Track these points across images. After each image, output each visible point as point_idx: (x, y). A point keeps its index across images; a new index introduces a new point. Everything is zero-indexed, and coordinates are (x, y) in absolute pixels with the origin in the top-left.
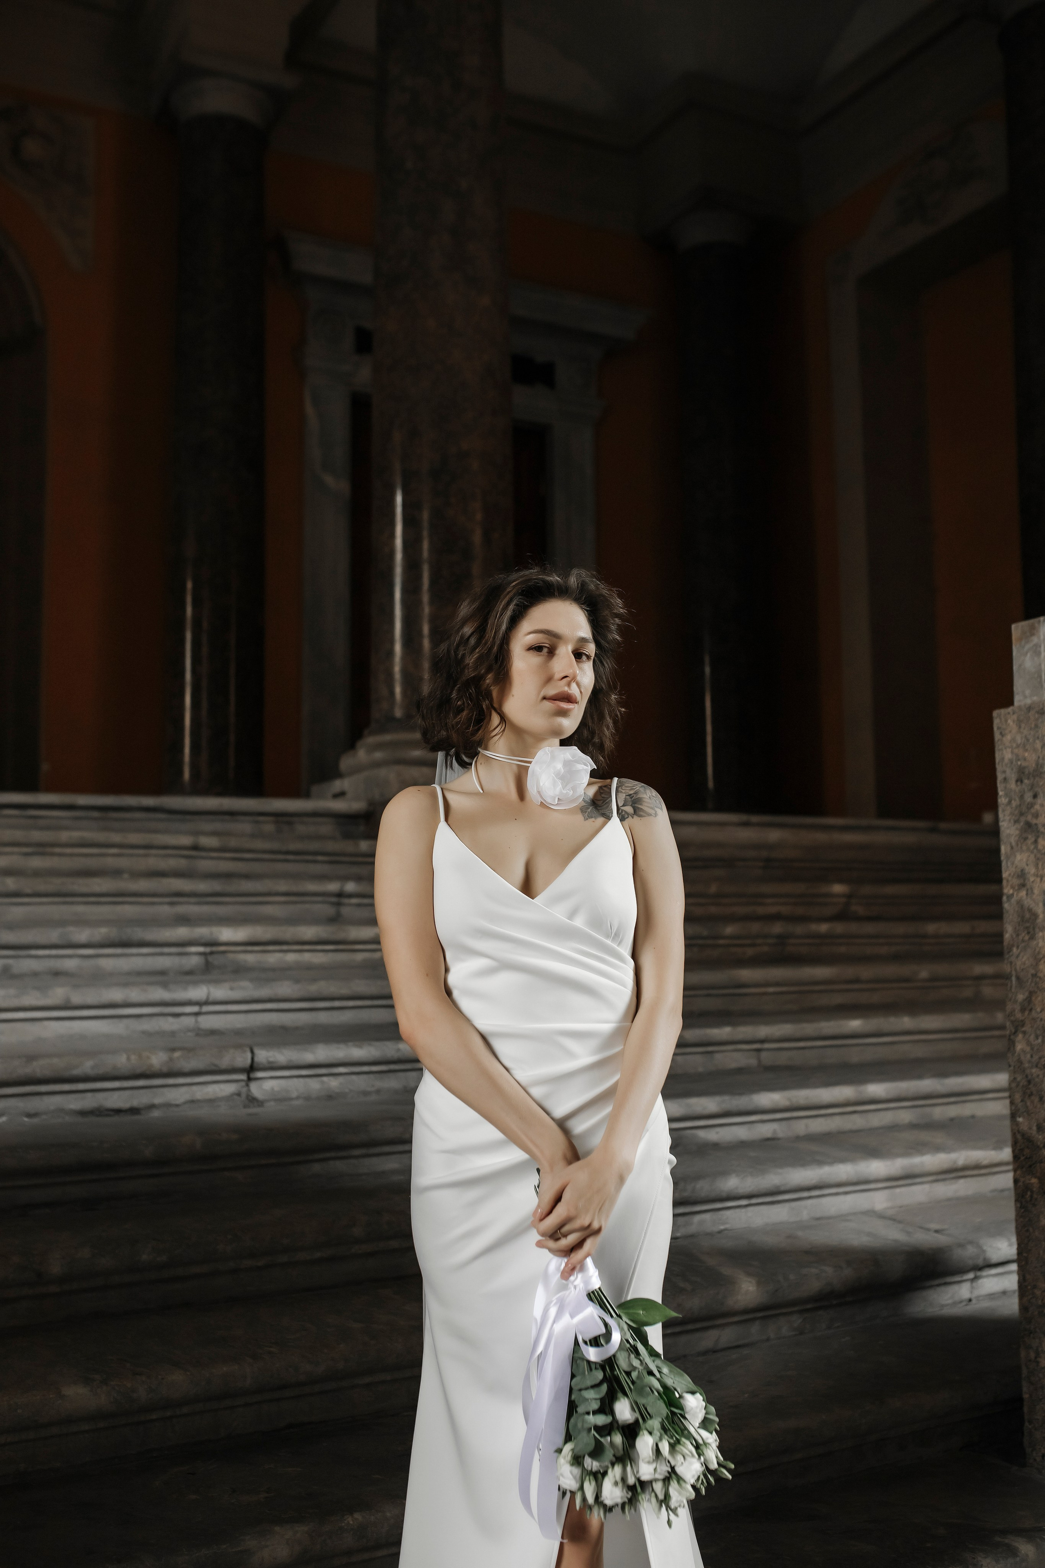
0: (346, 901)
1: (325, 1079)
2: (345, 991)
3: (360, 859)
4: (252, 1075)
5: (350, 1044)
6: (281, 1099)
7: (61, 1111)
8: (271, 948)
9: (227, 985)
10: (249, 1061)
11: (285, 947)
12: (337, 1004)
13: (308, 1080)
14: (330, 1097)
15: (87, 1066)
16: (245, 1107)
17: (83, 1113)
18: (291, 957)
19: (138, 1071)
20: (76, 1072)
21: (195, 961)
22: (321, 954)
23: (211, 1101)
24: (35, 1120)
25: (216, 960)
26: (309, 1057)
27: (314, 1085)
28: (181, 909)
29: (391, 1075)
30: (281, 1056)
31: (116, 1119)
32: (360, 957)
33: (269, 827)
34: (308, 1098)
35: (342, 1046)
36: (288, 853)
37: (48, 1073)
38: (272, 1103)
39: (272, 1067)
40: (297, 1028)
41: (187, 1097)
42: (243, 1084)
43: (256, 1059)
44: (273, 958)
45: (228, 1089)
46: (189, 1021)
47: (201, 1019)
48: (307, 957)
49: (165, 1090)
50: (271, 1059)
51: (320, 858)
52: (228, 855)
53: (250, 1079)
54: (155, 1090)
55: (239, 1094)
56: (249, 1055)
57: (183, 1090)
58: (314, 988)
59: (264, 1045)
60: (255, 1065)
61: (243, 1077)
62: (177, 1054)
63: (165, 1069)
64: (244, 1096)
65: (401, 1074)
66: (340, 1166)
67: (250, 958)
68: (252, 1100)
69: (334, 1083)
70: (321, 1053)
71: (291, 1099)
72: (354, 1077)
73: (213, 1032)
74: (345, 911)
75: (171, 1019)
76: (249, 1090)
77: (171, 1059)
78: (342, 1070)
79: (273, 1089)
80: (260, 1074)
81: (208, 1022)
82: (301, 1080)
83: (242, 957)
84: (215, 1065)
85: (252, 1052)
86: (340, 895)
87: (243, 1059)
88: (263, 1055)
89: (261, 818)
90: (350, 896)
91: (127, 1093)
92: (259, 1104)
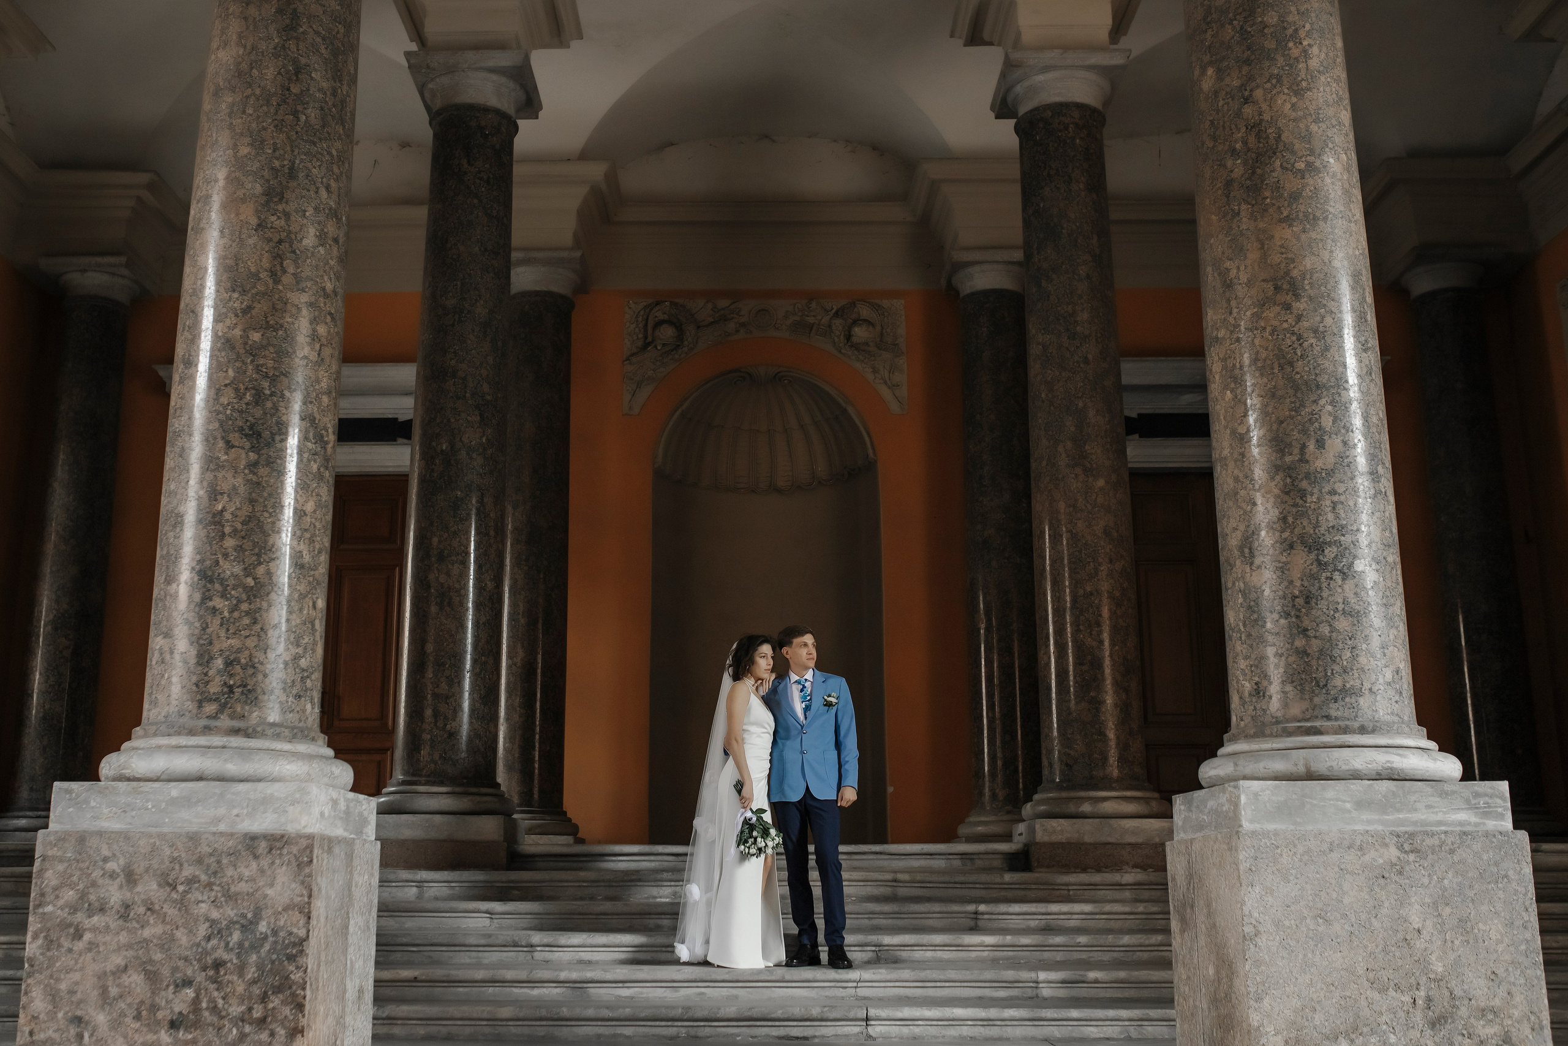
0: (980, 917)
1: (911, 1028)
2: (942, 977)
3: (1006, 886)
4: (869, 1023)
5: (925, 1008)
6: (887, 1037)
7: (768, 1036)
8: (915, 948)
9: (872, 971)
10: (864, 1015)
11: (924, 948)
12: (938, 984)
13: (901, 1028)
14: (914, 1038)
15: (779, 1014)
17: (780, 1038)
18: (929, 954)
19: (804, 1017)
20: (773, 1016)
21: (870, 955)
23: (846, 1036)
24: (755, 1040)
26: (899, 1015)
28: (876, 922)
30: (883, 1013)
31: (796, 1042)
32: (973, 955)
33: (957, 863)
34: (902, 1038)
35: (919, 1009)
36: (955, 883)
37: (759, 1016)
38: (881, 1040)
39: (878, 1019)
40: (914, 998)
41: (833, 1033)
42: (864, 1027)
43: (868, 1014)
45: (856, 1030)
46: (850, 992)
47: (858, 990)
48: (939, 954)
49: (822, 1028)
50: (877, 1015)
51: (978, 886)
52: (916, 885)
53: (867, 1025)
54: (814, 1028)
55: (862, 1033)
56: (864, 1012)
57: (832, 1029)
58: (923, 975)
59: (875, 1007)
60: (869, 1017)
61: (863, 1024)
62: (827, 1009)
63: (819, 1017)
64: (864, 1035)
68: (869, 1037)
69: (916, 1030)
70: (907, 1012)
71: (893, 1038)
72: (928, 1028)
73: (865, 998)
74: (981, 923)
75: (841, 990)
76: (867, 1032)
77: (822, 1012)
78: (920, 1023)
79: (881, 1032)
80: (872, 1023)
81: (862, 992)
82: (897, 1027)
83: (898, 953)
84: (847, 1017)
85: (866, 1010)
86: (976, 913)
87: (862, 1014)
88: (872, 1012)
89: (951, 857)
90: (983, 914)
91: (800, 1029)
92: (874, 1039)
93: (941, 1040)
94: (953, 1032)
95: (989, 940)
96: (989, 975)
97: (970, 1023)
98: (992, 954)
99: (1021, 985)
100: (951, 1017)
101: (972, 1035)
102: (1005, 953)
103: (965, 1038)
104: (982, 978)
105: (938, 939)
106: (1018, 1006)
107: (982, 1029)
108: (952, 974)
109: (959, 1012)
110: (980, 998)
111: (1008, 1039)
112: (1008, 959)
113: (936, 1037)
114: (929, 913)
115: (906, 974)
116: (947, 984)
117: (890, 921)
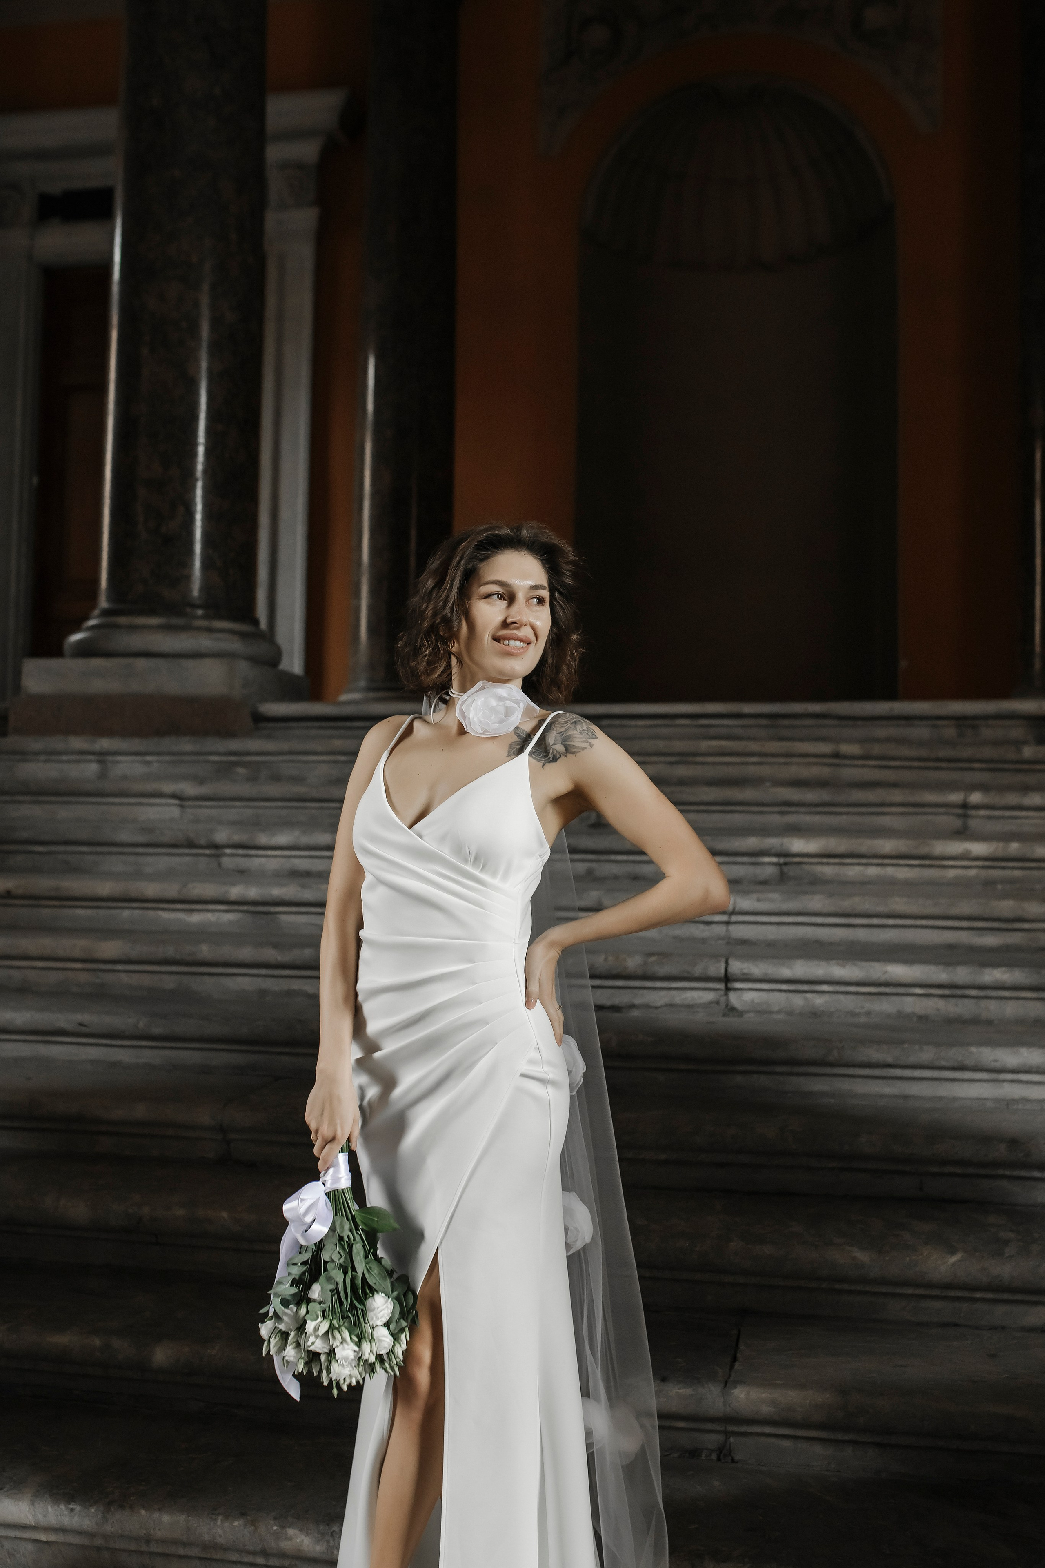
0: (972, 812)
1: (809, 995)
2: (881, 909)
4: (730, 985)
5: (833, 962)
6: (762, 1011)
8: (848, 861)
9: (755, 896)
10: (723, 971)
11: (864, 861)
12: (875, 921)
13: (791, 995)
14: (815, 1014)
16: (724, 1015)
19: (614, 972)
21: (770, 870)
22: (906, 869)
23: (690, 1007)
25: (792, 871)
26: (786, 972)
27: (798, 1001)
29: (883, 997)
30: (756, 969)
34: (790, 1013)
35: (823, 963)
38: (752, 1015)
39: (747, 978)
40: (832, 944)
41: (668, 1001)
42: (722, 993)
43: (729, 970)
44: (853, 872)
45: (709, 996)
46: (720, 930)
47: (732, 928)
48: (890, 871)
49: (645, 992)
50: (745, 971)
53: (728, 989)
54: (635, 991)
55: (717, 1003)
56: (723, 966)
57: (663, 993)
58: (846, 904)
59: (741, 957)
60: (729, 975)
61: (722, 986)
62: (652, 959)
63: (640, 972)
64: (723, 1005)
65: (895, 998)
66: (763, 1081)
67: (828, 871)
68: (731, 1010)
69: (818, 1001)
70: (800, 969)
71: (772, 1012)
72: (841, 997)
74: (971, 823)
75: (702, 927)
76: (728, 1000)
77: (645, 963)
78: (825, 988)
79: (753, 1000)
80: (738, 985)
81: (739, 932)
82: (784, 995)
83: (818, 869)
84: (689, 973)
85: (727, 963)
86: (965, 806)
87: (718, 969)
88: (737, 967)
90: (977, 807)
91: (610, 991)
92: (740, 1013)
93: (862, 1020)
94: (886, 1006)
95: (978, 848)
96: (966, 907)
97: (918, 991)
98: (984, 873)
99: (1026, 926)
100: (883, 978)
101: (923, 1012)
102: (1007, 873)
103: (909, 1016)
104: (954, 911)
105: (888, 845)
106: (1010, 964)
107: (940, 1004)
108: (899, 904)
109: (898, 971)
110: (951, 947)
111: (989, 1022)
112: (1012, 881)
113: (853, 1014)
114: (882, 805)
115: (816, 902)
116: (891, 922)
117: (816, 819)
